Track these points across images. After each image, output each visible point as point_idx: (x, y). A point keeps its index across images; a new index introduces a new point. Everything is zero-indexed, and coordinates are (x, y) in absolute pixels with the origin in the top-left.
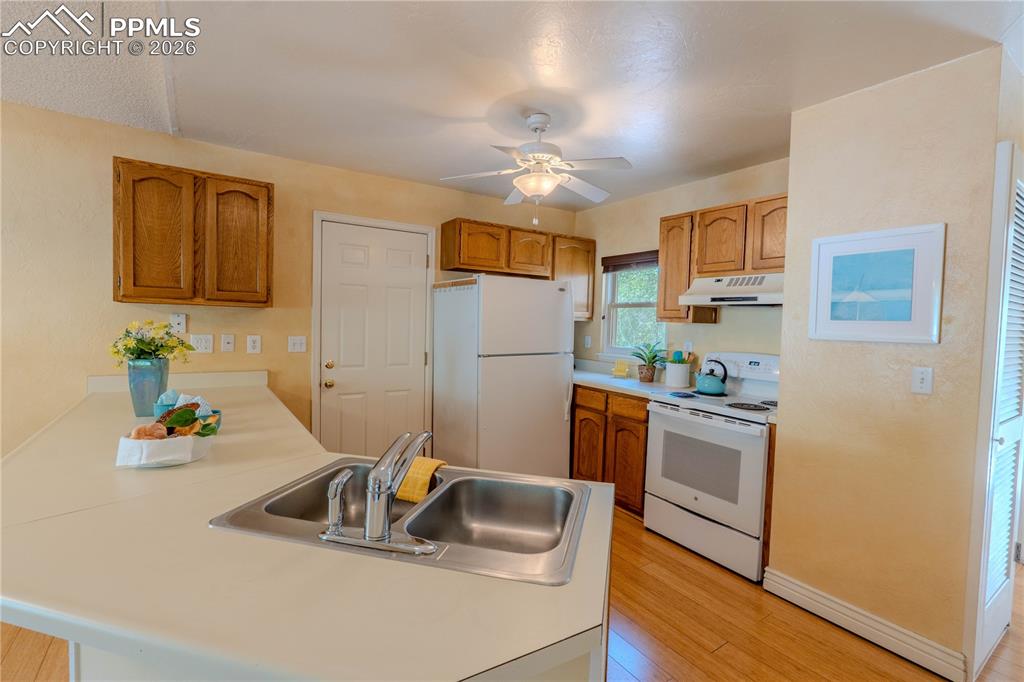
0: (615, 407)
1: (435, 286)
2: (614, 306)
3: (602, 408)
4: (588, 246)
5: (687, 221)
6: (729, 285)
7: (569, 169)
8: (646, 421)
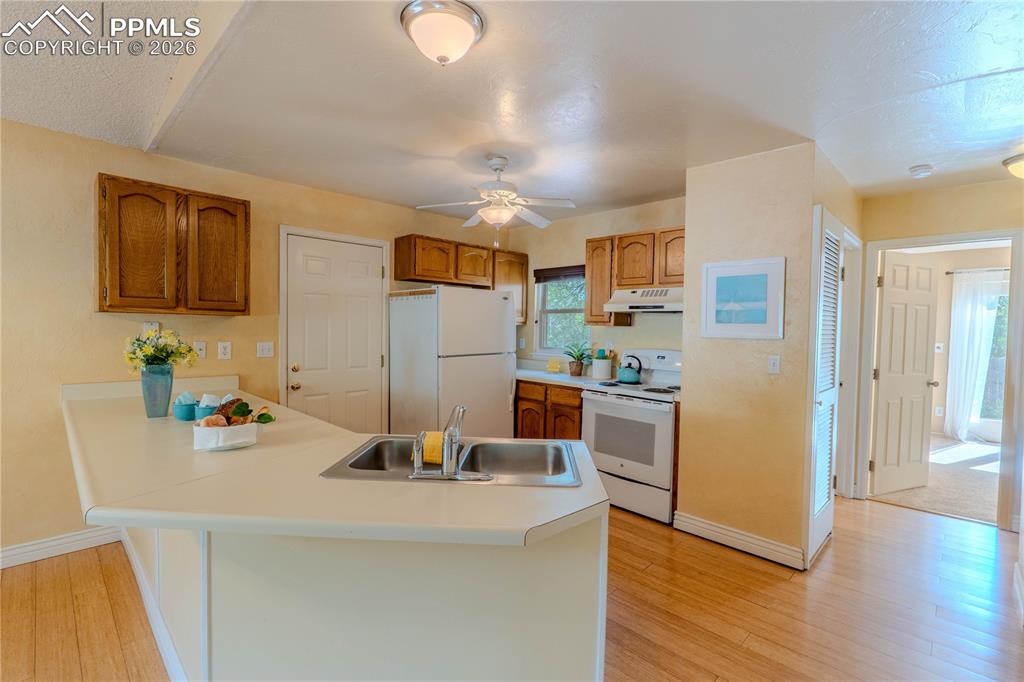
0: (553, 398)
1: (391, 295)
2: (545, 311)
3: (543, 399)
4: (520, 261)
5: (608, 243)
6: (642, 295)
7: (524, 203)
8: (580, 407)
